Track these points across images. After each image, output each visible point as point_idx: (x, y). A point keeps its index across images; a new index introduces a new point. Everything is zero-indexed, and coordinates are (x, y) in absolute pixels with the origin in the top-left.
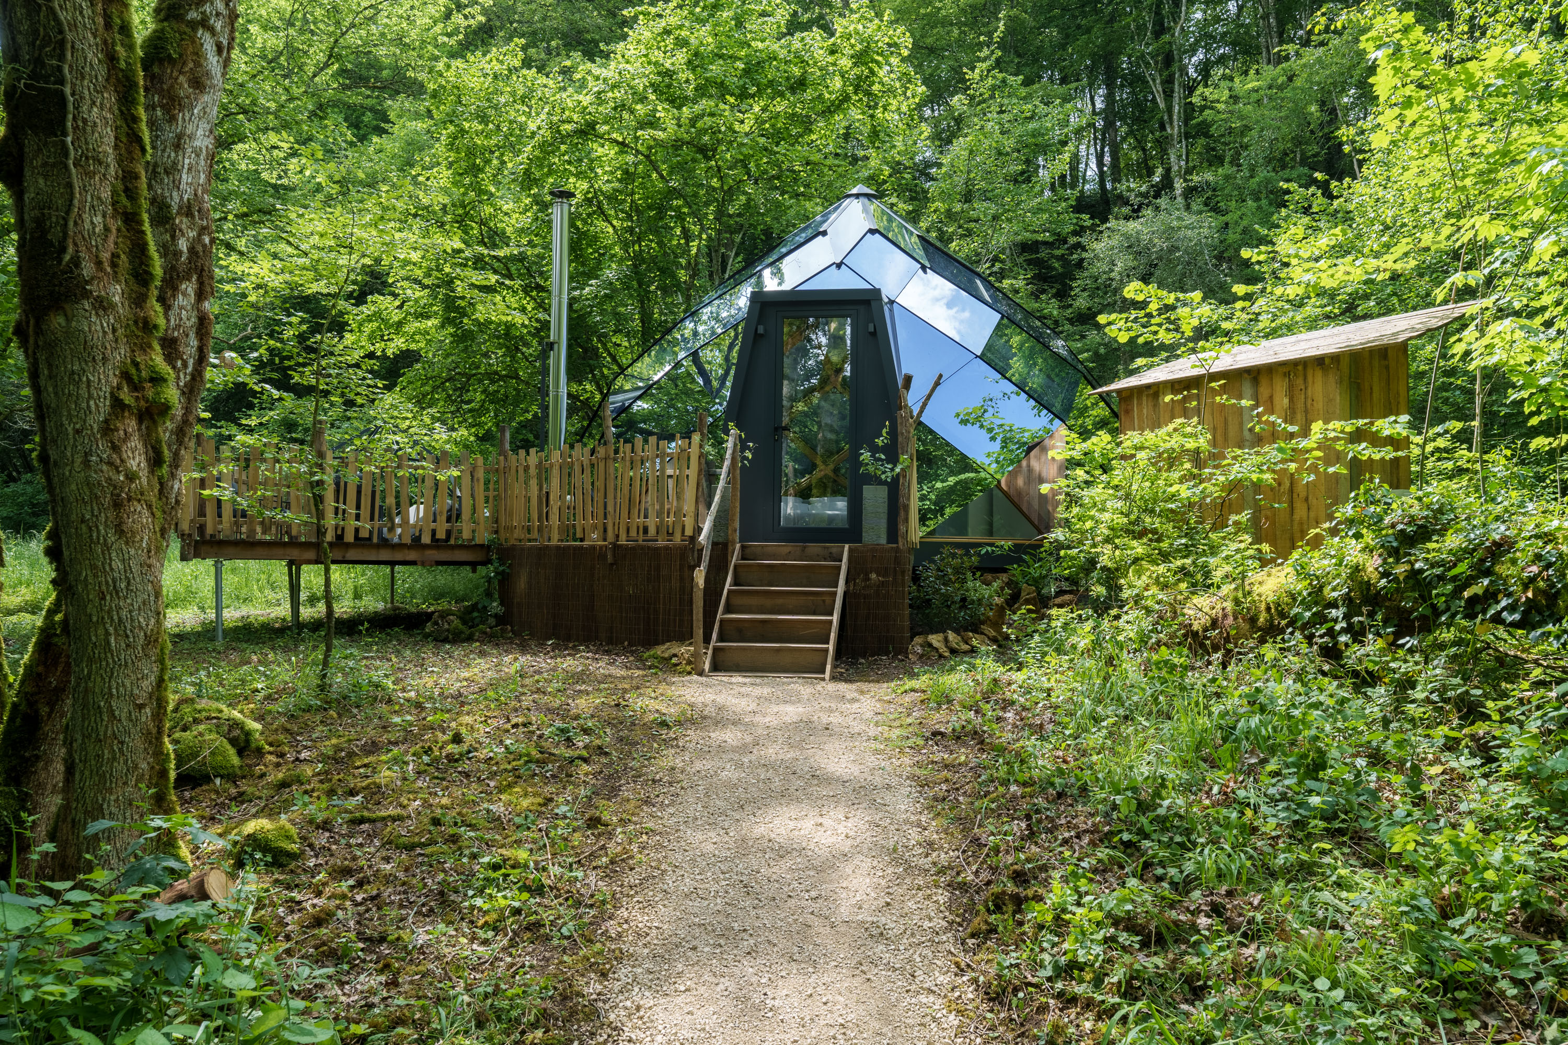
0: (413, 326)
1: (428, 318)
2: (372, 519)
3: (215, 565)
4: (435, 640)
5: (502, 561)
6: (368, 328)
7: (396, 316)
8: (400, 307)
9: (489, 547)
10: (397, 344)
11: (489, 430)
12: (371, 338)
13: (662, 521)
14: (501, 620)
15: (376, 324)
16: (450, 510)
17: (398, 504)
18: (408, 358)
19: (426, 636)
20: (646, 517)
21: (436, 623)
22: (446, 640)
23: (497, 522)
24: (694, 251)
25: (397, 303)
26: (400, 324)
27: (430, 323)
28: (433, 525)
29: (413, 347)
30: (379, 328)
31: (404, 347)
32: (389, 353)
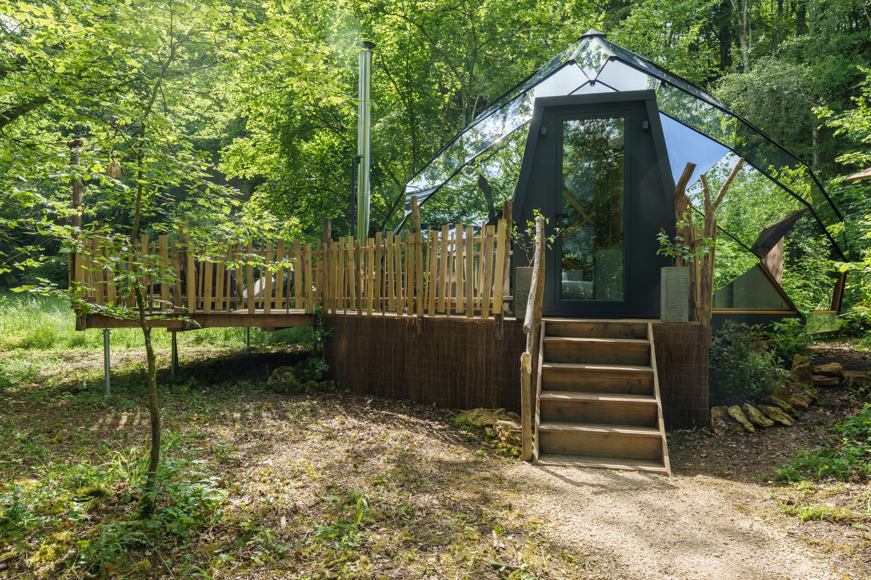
0: (262, 159)
1: (272, 153)
2: (225, 295)
3: (104, 333)
4: (275, 391)
5: (326, 327)
6: (234, 160)
7: (252, 151)
8: (254, 145)
9: (316, 316)
10: (252, 171)
11: (311, 226)
12: (236, 166)
13: (469, 299)
14: (326, 376)
15: (238, 158)
16: (286, 282)
17: (245, 282)
18: (259, 180)
19: (268, 388)
20: (454, 295)
21: (275, 378)
22: (282, 392)
23: (322, 295)
24: (447, 100)
25: (252, 143)
26: (253, 158)
27: (273, 156)
28: (272, 299)
29: (262, 172)
30: (241, 160)
31: (257, 172)
32: (248, 177)
